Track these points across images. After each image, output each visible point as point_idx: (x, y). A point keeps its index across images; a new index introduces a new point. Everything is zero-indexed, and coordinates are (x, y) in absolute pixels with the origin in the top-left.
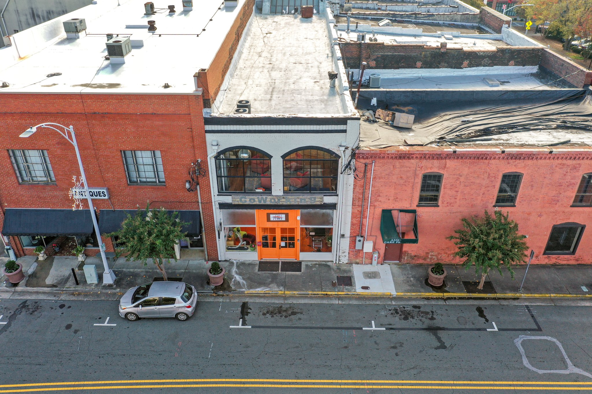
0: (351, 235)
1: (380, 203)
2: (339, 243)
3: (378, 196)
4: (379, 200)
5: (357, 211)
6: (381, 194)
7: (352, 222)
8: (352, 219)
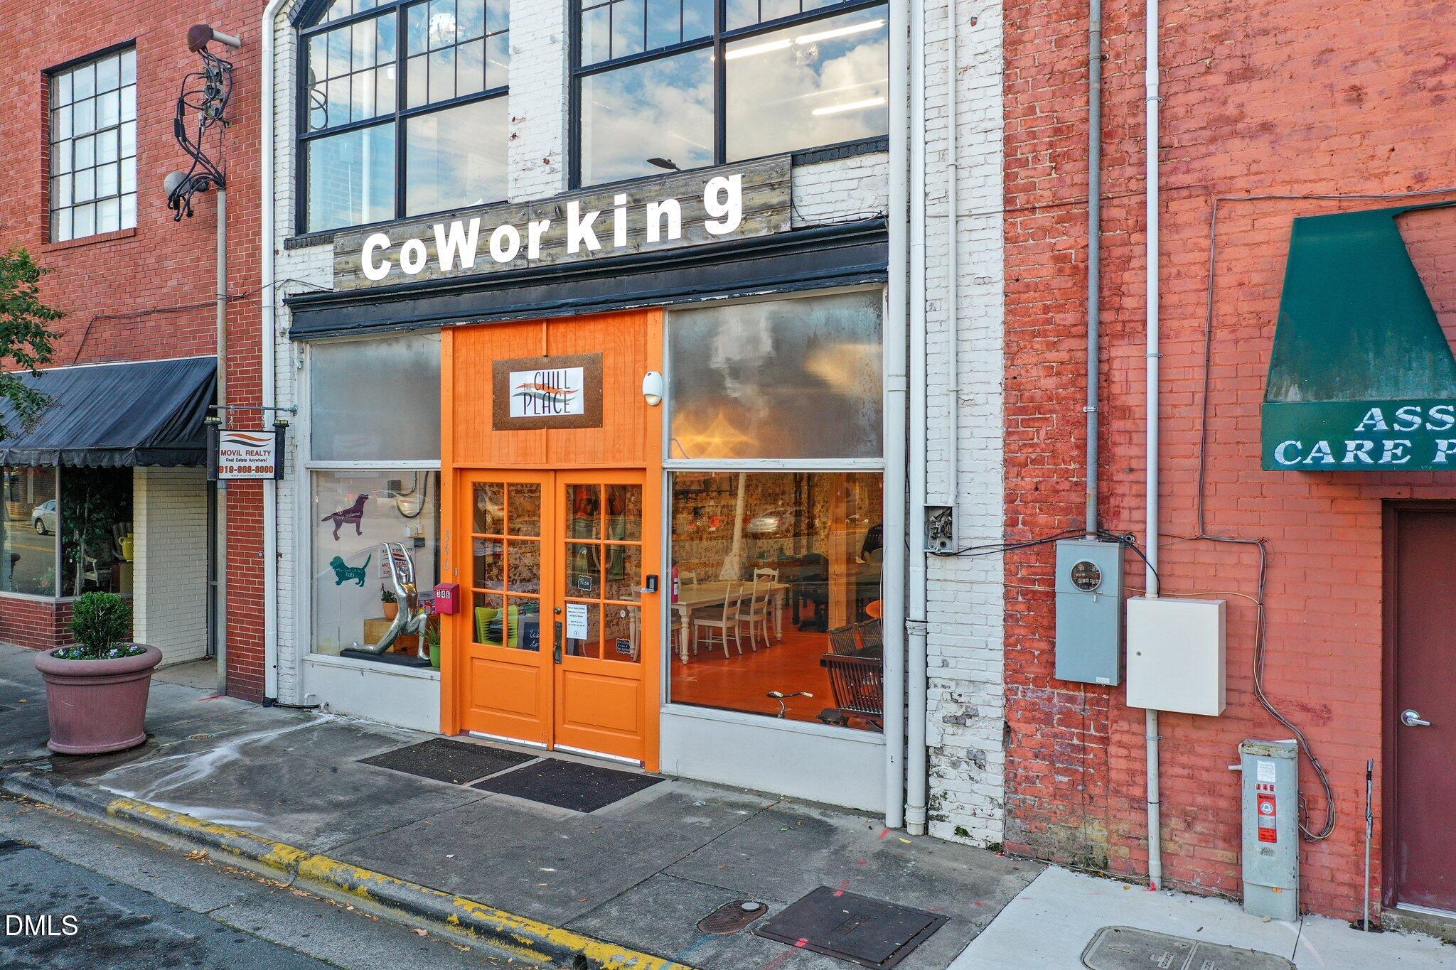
0: (1011, 523)
1: (1260, 148)
2: (916, 613)
3: (1232, 78)
4: (1252, 120)
5: (1047, 270)
6: (1263, 54)
7: (1012, 385)
8: (1011, 354)
